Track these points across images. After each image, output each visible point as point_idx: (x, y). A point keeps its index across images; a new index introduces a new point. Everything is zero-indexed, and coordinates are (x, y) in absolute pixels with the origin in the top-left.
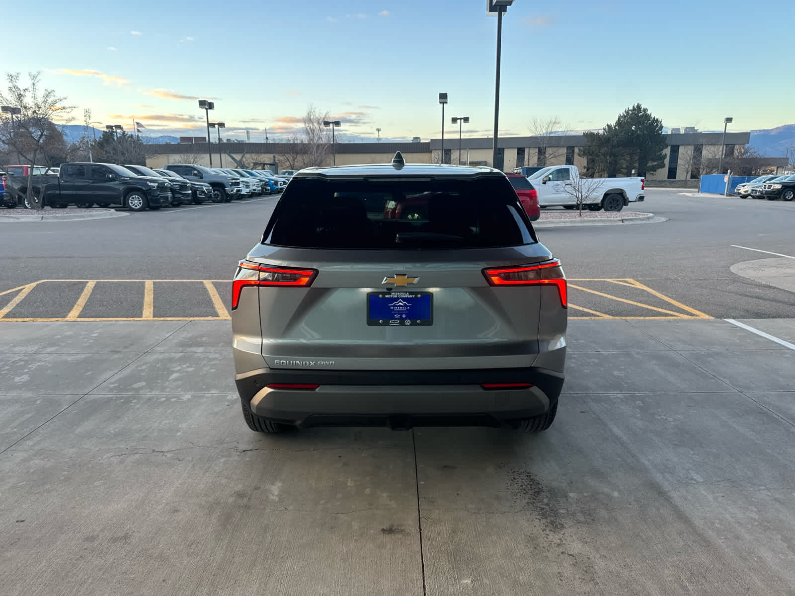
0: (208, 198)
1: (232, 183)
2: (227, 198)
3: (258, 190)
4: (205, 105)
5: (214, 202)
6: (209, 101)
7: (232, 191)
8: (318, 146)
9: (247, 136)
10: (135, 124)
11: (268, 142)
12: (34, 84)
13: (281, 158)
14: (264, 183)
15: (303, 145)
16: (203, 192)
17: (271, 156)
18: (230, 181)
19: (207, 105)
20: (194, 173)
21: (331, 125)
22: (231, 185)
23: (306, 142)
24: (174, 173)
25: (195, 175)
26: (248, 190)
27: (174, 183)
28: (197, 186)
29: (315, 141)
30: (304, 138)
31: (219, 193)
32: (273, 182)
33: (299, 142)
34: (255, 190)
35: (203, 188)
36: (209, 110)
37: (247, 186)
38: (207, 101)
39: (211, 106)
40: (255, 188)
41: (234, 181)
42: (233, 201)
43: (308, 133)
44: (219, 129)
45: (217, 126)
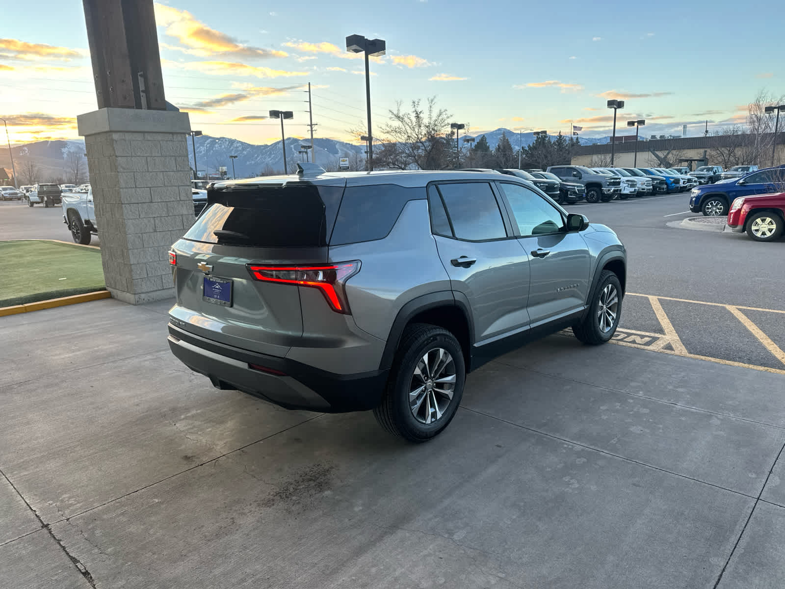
0: (579, 198)
1: (610, 183)
2: (606, 199)
3: (647, 190)
4: (614, 104)
5: (589, 202)
6: (618, 100)
7: (609, 190)
8: (765, 136)
9: (684, 130)
10: (573, 127)
11: (708, 136)
12: (431, 107)
13: (714, 153)
14: (658, 181)
15: (744, 135)
16: (575, 192)
17: (702, 151)
18: (608, 181)
19: (616, 104)
20: (573, 174)
21: (776, 111)
22: (608, 185)
23: (748, 132)
24: (553, 175)
25: (574, 176)
26: (632, 190)
27: (542, 184)
28: (569, 187)
29: (760, 131)
30: (747, 128)
31: (595, 193)
32: (672, 180)
33: (740, 133)
34: (644, 189)
35: (575, 189)
36: (617, 110)
37: (632, 186)
38: (617, 101)
39: (620, 105)
40: (644, 187)
41: (612, 180)
42: (612, 201)
43: (752, 122)
44: (638, 126)
45: (636, 124)
